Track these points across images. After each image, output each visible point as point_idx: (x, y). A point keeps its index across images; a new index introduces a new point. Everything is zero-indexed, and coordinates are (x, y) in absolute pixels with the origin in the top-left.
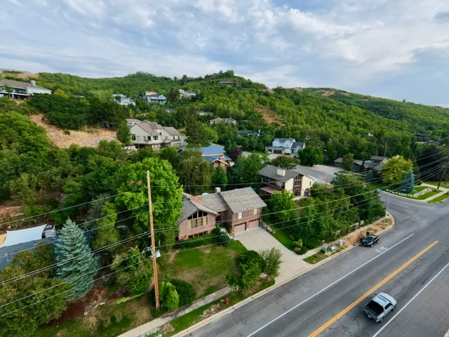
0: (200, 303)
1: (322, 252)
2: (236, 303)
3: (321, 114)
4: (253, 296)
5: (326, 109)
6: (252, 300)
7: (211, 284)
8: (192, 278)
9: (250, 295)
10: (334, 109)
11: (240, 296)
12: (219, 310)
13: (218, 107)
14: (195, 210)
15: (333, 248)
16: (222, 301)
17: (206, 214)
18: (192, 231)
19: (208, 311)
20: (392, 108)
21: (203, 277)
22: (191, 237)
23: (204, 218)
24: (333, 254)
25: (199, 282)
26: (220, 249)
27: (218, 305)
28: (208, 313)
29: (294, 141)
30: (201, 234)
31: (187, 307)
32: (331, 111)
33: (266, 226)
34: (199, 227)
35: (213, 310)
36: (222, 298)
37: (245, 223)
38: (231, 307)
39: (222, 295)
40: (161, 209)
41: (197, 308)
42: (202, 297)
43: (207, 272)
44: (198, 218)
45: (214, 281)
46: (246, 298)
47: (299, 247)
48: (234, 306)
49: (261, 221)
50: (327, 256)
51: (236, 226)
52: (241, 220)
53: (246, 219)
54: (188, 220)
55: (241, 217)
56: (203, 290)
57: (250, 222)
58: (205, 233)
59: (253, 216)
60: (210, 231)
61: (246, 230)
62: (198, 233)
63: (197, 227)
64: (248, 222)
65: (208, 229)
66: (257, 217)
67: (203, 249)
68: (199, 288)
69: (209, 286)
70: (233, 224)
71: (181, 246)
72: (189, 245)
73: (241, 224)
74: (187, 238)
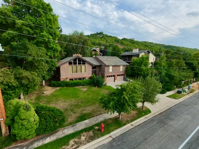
0: (69, 131)
1: (179, 92)
2: (113, 131)
4: (132, 123)
6: (132, 127)
7: (85, 112)
8: (65, 107)
9: (128, 122)
10: (150, 46)
11: (117, 123)
12: (92, 138)
13: (96, 43)
14: (75, 57)
16: (96, 128)
18: (72, 75)
19: (76, 140)
20: (175, 49)
21: (77, 106)
22: (72, 80)
23: (83, 67)
25: (72, 110)
26: (95, 89)
27: (91, 133)
28: (76, 142)
30: (80, 79)
31: (49, 135)
32: (149, 47)
33: (129, 80)
34: (79, 73)
35: (83, 138)
36: (96, 125)
37: (114, 76)
38: (108, 135)
39: (97, 122)
41: (62, 136)
42: (73, 124)
43: (82, 102)
44: (77, 65)
45: (88, 110)
46: (125, 124)
48: (112, 134)
49: (125, 76)
50: (184, 95)
51: (107, 77)
52: (111, 73)
53: (115, 73)
54: (69, 64)
55: (112, 71)
56: (75, 117)
57: (117, 76)
58: (83, 78)
59: (120, 72)
60: (88, 77)
61: (115, 82)
62: (78, 78)
63: (77, 72)
64: (116, 76)
65: (86, 76)
66: (122, 73)
67: (81, 88)
68: (71, 115)
69: (82, 113)
70: (106, 75)
71: (61, 84)
72: (69, 85)
73: (111, 76)
74: (68, 80)
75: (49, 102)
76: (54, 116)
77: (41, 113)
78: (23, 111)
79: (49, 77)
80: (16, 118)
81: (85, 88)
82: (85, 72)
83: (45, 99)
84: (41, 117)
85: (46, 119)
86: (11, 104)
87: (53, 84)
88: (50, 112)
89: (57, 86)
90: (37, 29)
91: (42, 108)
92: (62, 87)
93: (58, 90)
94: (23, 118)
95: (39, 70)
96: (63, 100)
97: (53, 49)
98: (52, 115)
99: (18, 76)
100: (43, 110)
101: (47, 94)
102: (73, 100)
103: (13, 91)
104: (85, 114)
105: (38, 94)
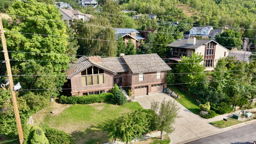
3: (242, 10)
5: (248, 7)
7: (94, 137)
8: (74, 130)
13: (141, 6)
14: (89, 65)
15: (249, 114)
17: (102, 71)
18: (86, 88)
22: (86, 94)
23: (101, 76)
24: (250, 120)
29: (212, 28)
30: (97, 93)
33: (170, 91)
34: (95, 85)
37: (147, 87)
40: (38, 48)
44: (93, 75)
45: (98, 135)
47: (205, 110)
49: (165, 86)
50: (241, 122)
51: (136, 88)
52: (142, 82)
53: (147, 83)
54: (82, 75)
55: (142, 80)
56: (83, 142)
57: (152, 86)
58: (101, 92)
59: (155, 81)
60: (107, 90)
61: (147, 94)
62: (94, 91)
63: (92, 84)
64: (150, 86)
65: (105, 88)
66: (160, 82)
67: (96, 106)
68: (79, 141)
69: (90, 139)
70: (133, 86)
71: (72, 101)
72: (81, 101)
73: (143, 87)
74: (81, 95)
75: (57, 124)
76: (62, 140)
77: (50, 136)
78: (37, 135)
79: (57, 94)
80: (31, 140)
81: (102, 106)
82: (104, 83)
83: (54, 121)
84: (50, 140)
85: (55, 142)
86: (27, 129)
87: (63, 101)
88: (58, 136)
89: (67, 103)
90: (44, 48)
91: (51, 132)
92: (72, 104)
93: (69, 108)
94: (37, 141)
95: (47, 91)
96: (73, 123)
97: (61, 63)
98: (60, 139)
99: (29, 101)
100: (52, 134)
101: (56, 113)
102: (84, 122)
103: (25, 115)
104: (93, 140)
105: (46, 113)
